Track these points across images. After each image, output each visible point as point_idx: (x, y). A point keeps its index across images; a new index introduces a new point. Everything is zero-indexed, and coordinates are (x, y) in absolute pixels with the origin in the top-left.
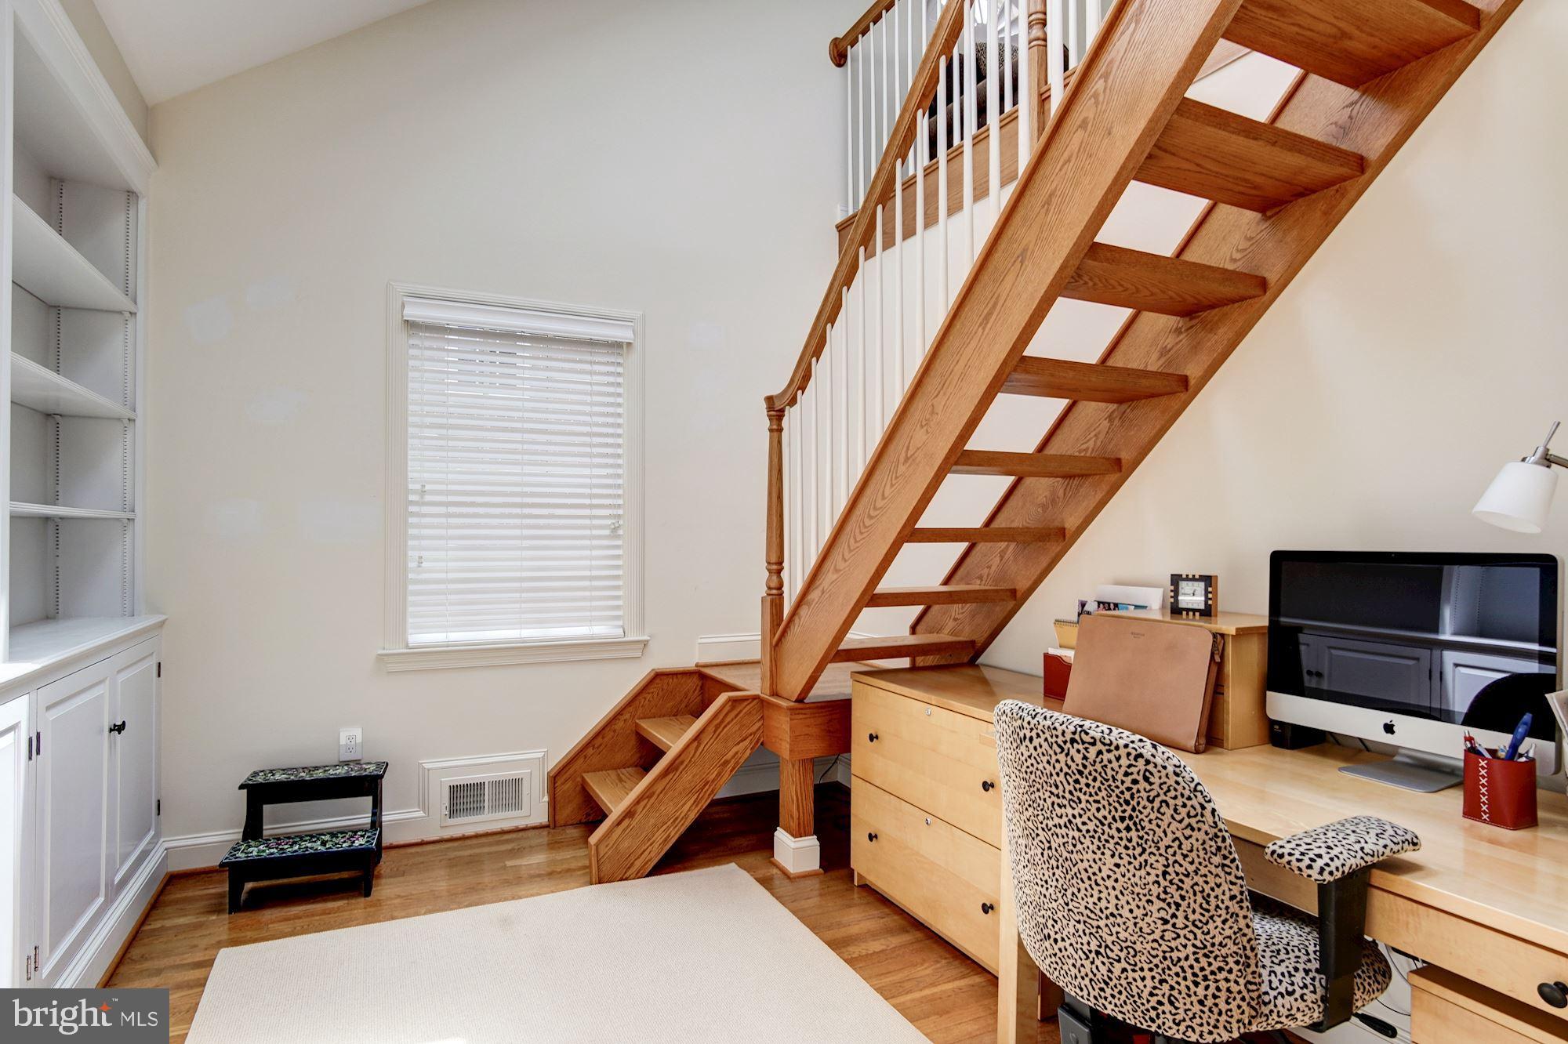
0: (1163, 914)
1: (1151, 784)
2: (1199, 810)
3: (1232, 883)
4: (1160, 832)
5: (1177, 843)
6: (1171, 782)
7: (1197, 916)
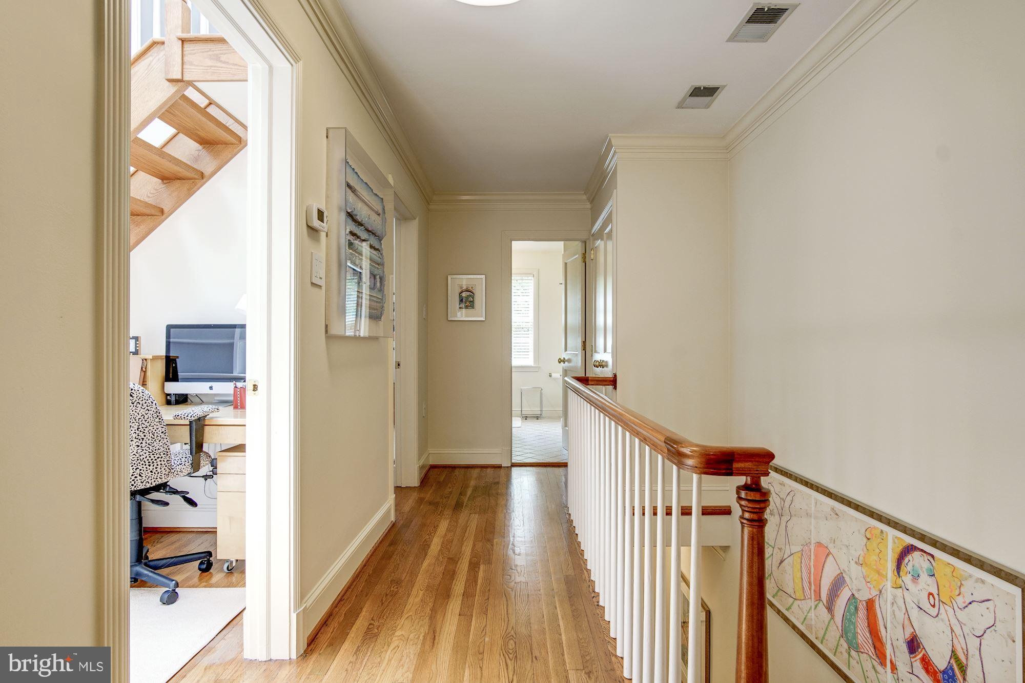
0: (137, 444)
1: (133, 397)
2: (151, 404)
3: (162, 427)
4: (136, 414)
5: (143, 416)
6: (141, 395)
7: (150, 441)
